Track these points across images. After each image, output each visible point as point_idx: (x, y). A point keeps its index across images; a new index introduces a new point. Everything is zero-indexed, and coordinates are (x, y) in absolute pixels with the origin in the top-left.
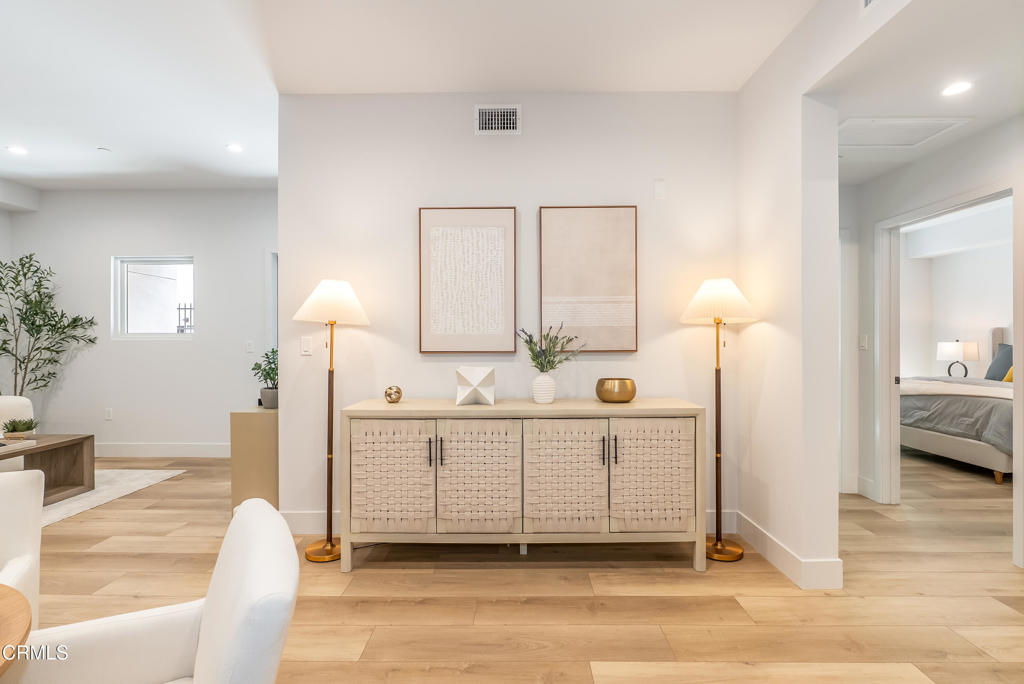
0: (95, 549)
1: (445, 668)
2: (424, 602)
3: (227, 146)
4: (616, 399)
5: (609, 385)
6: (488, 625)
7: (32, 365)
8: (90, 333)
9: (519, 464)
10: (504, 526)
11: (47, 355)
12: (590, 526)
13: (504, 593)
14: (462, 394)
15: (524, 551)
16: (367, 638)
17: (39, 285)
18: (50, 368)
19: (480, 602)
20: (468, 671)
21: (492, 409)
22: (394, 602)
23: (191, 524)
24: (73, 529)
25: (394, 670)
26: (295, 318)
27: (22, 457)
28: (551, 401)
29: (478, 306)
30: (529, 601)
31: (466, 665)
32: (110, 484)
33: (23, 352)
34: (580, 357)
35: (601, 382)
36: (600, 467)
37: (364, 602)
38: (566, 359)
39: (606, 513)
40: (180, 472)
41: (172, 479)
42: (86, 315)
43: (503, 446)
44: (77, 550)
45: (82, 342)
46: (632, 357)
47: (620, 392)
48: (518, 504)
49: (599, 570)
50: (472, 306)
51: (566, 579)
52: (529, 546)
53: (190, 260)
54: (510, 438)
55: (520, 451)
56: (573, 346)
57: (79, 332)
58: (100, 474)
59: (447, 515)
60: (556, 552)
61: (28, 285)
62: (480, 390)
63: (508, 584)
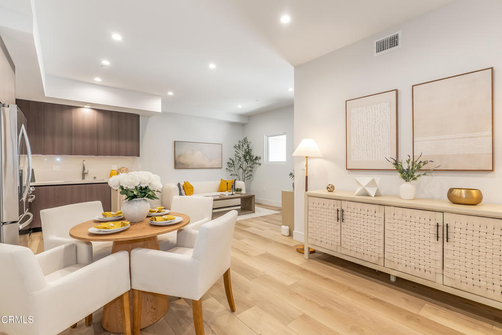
0: (246, 229)
1: (315, 302)
2: (326, 279)
3: (288, 89)
4: (463, 202)
5: (457, 192)
6: (345, 298)
7: (246, 172)
8: (260, 161)
9: (383, 229)
10: (374, 260)
11: (249, 169)
12: (428, 275)
13: (365, 291)
14: (359, 190)
15: (393, 279)
16: (297, 281)
17: (248, 146)
18: (250, 173)
19: (349, 289)
20: (322, 307)
21: (373, 199)
22: (315, 275)
23: (272, 229)
24: (244, 223)
25: (297, 294)
26: (293, 155)
27: (240, 199)
28: (412, 198)
29: (375, 145)
30: (375, 299)
31: (323, 306)
32: (260, 211)
33: (244, 168)
34: (434, 174)
35: (451, 190)
36: (435, 242)
37: (305, 270)
38: (425, 174)
39: (441, 271)
40: (278, 212)
41: (276, 214)
42: (259, 156)
43: (373, 218)
44: (242, 228)
45: (258, 165)
46: (491, 174)
47: (466, 198)
48: (382, 250)
49: (436, 305)
50: (372, 146)
51: (407, 300)
52: (397, 278)
53: (285, 133)
54: (377, 215)
55: (383, 223)
56: (429, 166)
57: (257, 161)
58: (257, 208)
59: (345, 246)
60: (414, 287)
61: (245, 147)
62: (366, 188)
63: (371, 289)
